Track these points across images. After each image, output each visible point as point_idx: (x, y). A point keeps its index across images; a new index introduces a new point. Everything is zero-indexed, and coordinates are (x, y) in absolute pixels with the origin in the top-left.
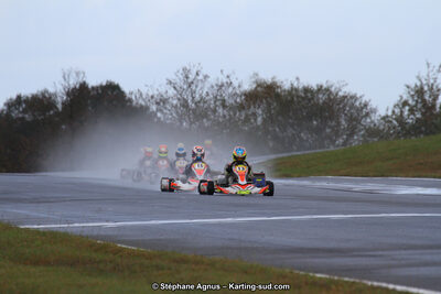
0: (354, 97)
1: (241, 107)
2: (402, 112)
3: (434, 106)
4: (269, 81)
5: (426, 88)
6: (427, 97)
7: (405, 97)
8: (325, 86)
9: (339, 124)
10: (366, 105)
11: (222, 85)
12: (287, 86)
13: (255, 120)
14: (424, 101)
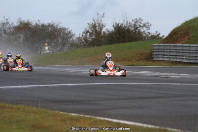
0: (64, 29)
1: (13, 33)
2: (86, 35)
3: (101, 32)
4: (26, 22)
5: (97, 25)
6: (97, 29)
7: (87, 29)
8: (51, 24)
9: (58, 41)
10: (70, 33)
11: (4, 24)
12: (34, 24)
13: (20, 39)
14: (96, 31)
